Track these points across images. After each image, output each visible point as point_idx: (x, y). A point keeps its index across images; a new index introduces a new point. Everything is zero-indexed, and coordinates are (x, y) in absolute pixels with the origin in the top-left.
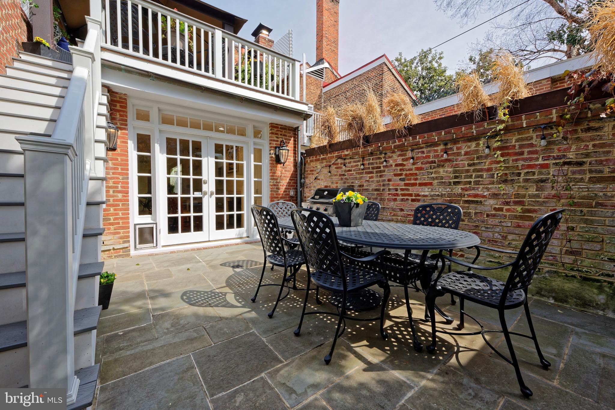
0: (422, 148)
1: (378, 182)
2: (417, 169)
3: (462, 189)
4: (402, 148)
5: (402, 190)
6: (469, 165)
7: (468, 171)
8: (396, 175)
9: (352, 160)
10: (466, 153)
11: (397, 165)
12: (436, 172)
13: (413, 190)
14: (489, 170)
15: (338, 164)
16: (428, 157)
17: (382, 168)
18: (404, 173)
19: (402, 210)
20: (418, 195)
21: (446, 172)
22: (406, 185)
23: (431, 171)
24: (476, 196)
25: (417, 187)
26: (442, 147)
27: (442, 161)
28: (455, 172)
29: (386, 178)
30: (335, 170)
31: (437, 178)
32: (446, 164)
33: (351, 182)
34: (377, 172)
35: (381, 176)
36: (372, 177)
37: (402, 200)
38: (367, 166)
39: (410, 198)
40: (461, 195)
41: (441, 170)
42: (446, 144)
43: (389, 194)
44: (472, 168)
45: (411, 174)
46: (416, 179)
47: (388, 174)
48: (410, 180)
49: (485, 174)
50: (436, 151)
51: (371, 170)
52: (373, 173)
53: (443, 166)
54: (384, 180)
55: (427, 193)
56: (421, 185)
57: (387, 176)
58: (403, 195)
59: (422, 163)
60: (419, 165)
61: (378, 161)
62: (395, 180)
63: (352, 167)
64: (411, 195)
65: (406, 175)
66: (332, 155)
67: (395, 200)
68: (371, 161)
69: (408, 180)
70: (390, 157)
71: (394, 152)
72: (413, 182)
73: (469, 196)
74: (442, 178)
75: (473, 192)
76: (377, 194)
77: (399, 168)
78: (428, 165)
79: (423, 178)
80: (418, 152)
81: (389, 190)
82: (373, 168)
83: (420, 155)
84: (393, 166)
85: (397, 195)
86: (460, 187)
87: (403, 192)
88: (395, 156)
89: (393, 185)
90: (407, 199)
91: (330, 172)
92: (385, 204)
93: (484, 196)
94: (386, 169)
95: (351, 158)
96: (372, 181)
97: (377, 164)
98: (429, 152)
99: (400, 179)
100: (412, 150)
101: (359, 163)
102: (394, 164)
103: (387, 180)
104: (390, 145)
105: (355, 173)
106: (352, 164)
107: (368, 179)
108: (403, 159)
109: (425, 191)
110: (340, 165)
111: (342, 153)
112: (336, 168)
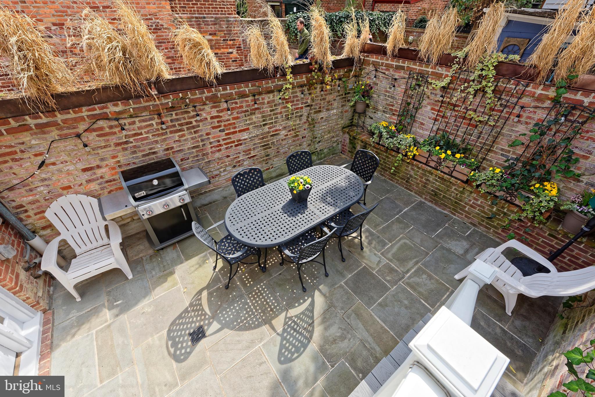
0: (235, 99)
1: (192, 139)
2: (234, 118)
3: (269, 128)
4: (214, 100)
5: (224, 140)
6: (271, 111)
7: (270, 115)
8: (214, 128)
9: (137, 120)
10: (268, 103)
11: (212, 118)
12: (250, 119)
13: (234, 137)
14: (281, 113)
15: (102, 129)
16: (241, 107)
17: (194, 123)
18: (223, 124)
19: (228, 156)
20: (240, 140)
21: (256, 118)
22: (227, 134)
23: (246, 118)
24: (276, 130)
25: (238, 134)
26: (250, 98)
27: (253, 110)
28: (263, 117)
29: (204, 133)
30: (97, 138)
31: (251, 124)
32: (257, 111)
33: (147, 150)
34: (188, 129)
35: (195, 132)
36: (183, 135)
37: (227, 148)
38: (170, 124)
39: (233, 145)
40: (269, 132)
41: (253, 117)
42: (254, 96)
43: (212, 147)
44: (272, 113)
45: (230, 124)
46: (235, 128)
47: (204, 128)
48: (230, 129)
49: (279, 116)
50: (247, 101)
51: (178, 128)
52: (184, 131)
53: (254, 113)
54: (202, 136)
55: (246, 137)
56: (240, 131)
57: (204, 131)
58: (226, 144)
59: (237, 113)
60: (235, 115)
61: (186, 116)
62: (214, 133)
63: (139, 128)
64: (234, 142)
65: (225, 126)
66: (80, 114)
67: (220, 150)
68: (174, 117)
69: (227, 130)
70: (201, 110)
71: (205, 104)
72: (232, 130)
73: (273, 132)
74: (255, 123)
75: (274, 129)
76: (197, 151)
77: (216, 120)
78: (243, 114)
79: (240, 125)
80: (232, 103)
81: (211, 143)
82: (180, 125)
83: (234, 105)
84: (209, 119)
85: (220, 145)
86: (267, 127)
87: (225, 142)
88: (207, 108)
89: (213, 138)
90: (232, 146)
91: (85, 146)
92: (210, 157)
93: (280, 130)
94: (201, 124)
95: (131, 116)
96: (185, 140)
97: (185, 119)
98: (242, 102)
99: (220, 131)
100: (226, 102)
101: (154, 122)
102: (209, 117)
103: (205, 135)
104: (198, 96)
105: (150, 135)
106: (138, 124)
107: (177, 138)
108: (217, 111)
109: (245, 136)
110: (107, 130)
111: (105, 110)
112: (98, 136)
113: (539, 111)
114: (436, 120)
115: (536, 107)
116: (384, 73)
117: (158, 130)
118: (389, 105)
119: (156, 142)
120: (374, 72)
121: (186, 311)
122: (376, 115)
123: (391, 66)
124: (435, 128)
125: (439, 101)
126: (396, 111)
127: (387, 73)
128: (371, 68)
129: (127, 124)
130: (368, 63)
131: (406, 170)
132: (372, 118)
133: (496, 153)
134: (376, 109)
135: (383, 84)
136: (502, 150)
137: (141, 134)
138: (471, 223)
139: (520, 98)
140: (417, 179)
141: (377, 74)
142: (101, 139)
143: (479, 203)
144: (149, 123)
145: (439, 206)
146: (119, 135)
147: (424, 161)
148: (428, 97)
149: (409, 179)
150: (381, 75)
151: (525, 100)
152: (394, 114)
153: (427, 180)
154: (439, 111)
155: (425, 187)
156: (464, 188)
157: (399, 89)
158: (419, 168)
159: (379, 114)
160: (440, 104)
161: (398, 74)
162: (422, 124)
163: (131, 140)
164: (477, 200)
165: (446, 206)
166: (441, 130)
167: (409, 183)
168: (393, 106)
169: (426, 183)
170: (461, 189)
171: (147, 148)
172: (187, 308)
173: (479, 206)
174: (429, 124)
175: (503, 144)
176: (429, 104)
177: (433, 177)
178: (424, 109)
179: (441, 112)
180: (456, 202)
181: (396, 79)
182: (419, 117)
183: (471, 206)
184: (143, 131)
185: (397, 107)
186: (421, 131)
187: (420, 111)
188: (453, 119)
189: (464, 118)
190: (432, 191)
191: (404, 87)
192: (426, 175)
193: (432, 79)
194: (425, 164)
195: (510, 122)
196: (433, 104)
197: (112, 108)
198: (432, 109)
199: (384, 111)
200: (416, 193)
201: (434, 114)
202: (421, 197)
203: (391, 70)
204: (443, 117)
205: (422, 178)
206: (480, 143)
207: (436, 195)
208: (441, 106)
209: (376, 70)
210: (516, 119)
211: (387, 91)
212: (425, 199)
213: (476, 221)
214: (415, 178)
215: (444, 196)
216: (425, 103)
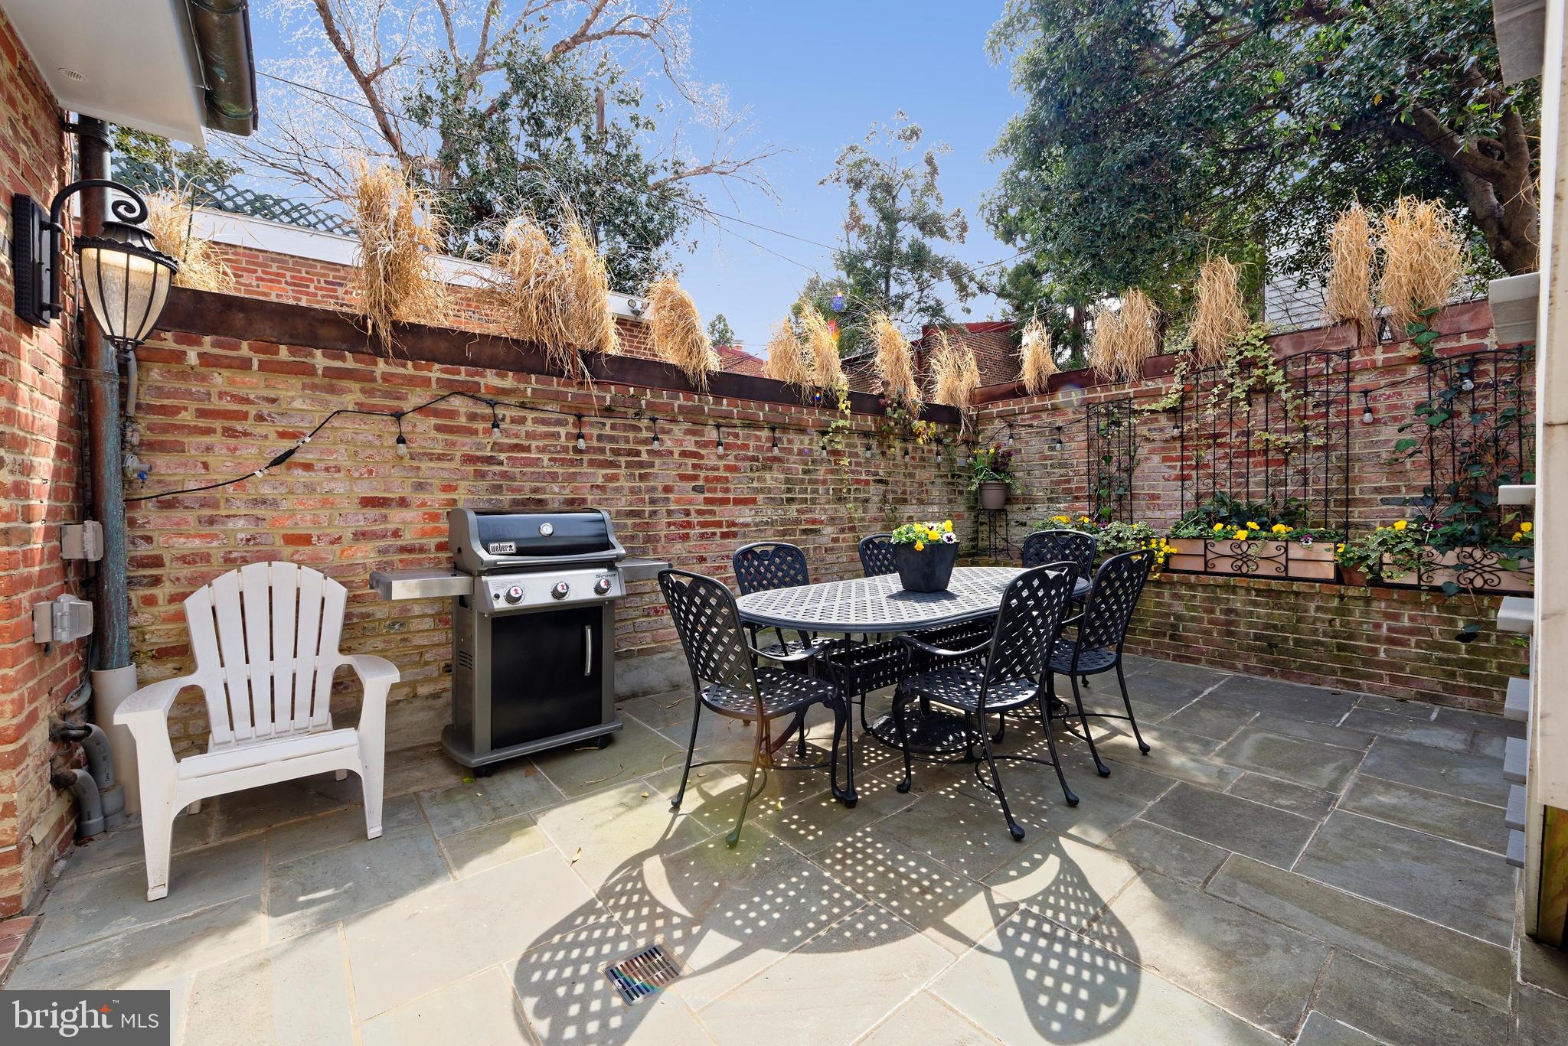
0: (734, 427)
1: (632, 491)
2: (728, 468)
3: (798, 511)
4: (695, 419)
5: (699, 512)
6: (805, 472)
7: (802, 481)
8: (683, 478)
9: (531, 415)
10: (800, 452)
11: (683, 454)
12: (760, 479)
13: (724, 513)
14: (825, 482)
15: (452, 414)
16: (745, 447)
17: (644, 457)
18: (702, 474)
19: (702, 559)
20: (734, 524)
21: (773, 479)
22: (708, 501)
23: (751, 475)
24: (814, 521)
25: (730, 507)
26: (765, 434)
27: (768, 459)
28: (788, 481)
29: (659, 484)
30: (433, 433)
31: (761, 490)
32: (776, 466)
34: (629, 465)
35: (642, 477)
36: (614, 478)
37: (703, 536)
38: (595, 444)
39: (718, 531)
40: (798, 522)
41: (768, 476)
42: (773, 429)
43: (669, 524)
44: (807, 477)
45: (717, 479)
46: (726, 491)
47: (664, 473)
48: (714, 490)
49: (821, 488)
50: (758, 438)
51: (608, 456)
52: (619, 467)
53: (770, 468)
54: (653, 489)
55: (748, 520)
56: (738, 502)
57: (660, 479)
58: (702, 525)
59: (736, 457)
60: (731, 461)
61: (631, 435)
62: (682, 491)
63: (530, 435)
64: (719, 524)
65: (706, 479)
66: (425, 373)
67: (685, 537)
68: (607, 431)
69: (710, 490)
70: (664, 431)
71: (674, 421)
72: (720, 495)
73: (807, 522)
74: (770, 491)
75: (809, 516)
76: (635, 525)
77: (690, 461)
78: (748, 464)
79: (739, 487)
80: (729, 434)
81: (669, 513)
82: (616, 452)
83: (731, 440)
84: (676, 455)
85: (689, 525)
86: (795, 506)
87: (701, 519)
88: (678, 430)
89: (678, 501)
90: (714, 534)
91: (401, 440)
92: (660, 549)
93: (822, 522)
94: (657, 461)
95: (523, 406)
96: (617, 490)
97: (628, 442)
98: (747, 437)
99: (694, 489)
100: (718, 426)
101: (562, 431)
102: (676, 452)
103: (660, 489)
104: (665, 400)
105: (545, 458)
106: (529, 426)
107: (600, 481)
108: (696, 443)
109: (745, 515)
110: (463, 421)
111: (477, 379)
112: (439, 428)
113: (1406, 390)
114: (1183, 478)
115: (1394, 384)
116: (1031, 426)
117: (565, 449)
118: (1059, 483)
119: (554, 477)
120: (1007, 431)
121: (588, 909)
122: (1033, 514)
123: (1044, 409)
124: (1189, 496)
125: (1174, 438)
126: (1079, 489)
127: (1035, 423)
128: (998, 424)
129: (508, 420)
130: (990, 418)
131: (1158, 604)
132: (1024, 524)
133: (1366, 502)
134: (1029, 502)
135: (1031, 447)
136: (1377, 490)
137: (528, 449)
138: (1422, 696)
139: (1348, 380)
140: (1199, 620)
141: (1015, 431)
142: (441, 436)
143: (1406, 622)
144: (552, 429)
145: (1300, 678)
146: (481, 438)
147: (1198, 565)
148: (1147, 439)
149: (1175, 627)
150: (1023, 431)
151: (1360, 381)
152: (1077, 498)
153: (1230, 611)
154: (1182, 458)
155: (1230, 634)
156: (1342, 597)
157: (1073, 445)
158: (1192, 587)
159: (1041, 509)
160: (1178, 445)
161: (1062, 418)
162: (1154, 497)
163: (502, 456)
164: (1396, 617)
165: (1317, 669)
166: (1205, 495)
167: (1180, 638)
168: (1068, 481)
169: (1229, 623)
170: (1336, 603)
171: (528, 485)
172: (592, 902)
173: (1411, 631)
174: (1171, 492)
175: (1370, 478)
176: (1152, 452)
177: (1242, 595)
178: (1145, 466)
179: (1189, 458)
180: (1341, 648)
181: (1059, 429)
182: (1142, 484)
183: (1391, 641)
184: (534, 444)
185: (1079, 481)
186: (1158, 514)
187: (1137, 473)
188: (1222, 466)
189: (1249, 453)
190: (1257, 637)
191: (1082, 437)
192: (1218, 600)
193: (1140, 404)
194: (1205, 573)
195: (1357, 428)
196: (1163, 449)
197: (491, 379)
198: (1165, 459)
199: (1050, 500)
200: (1212, 663)
201: (1174, 467)
202: (1232, 667)
203: (1044, 415)
204: (1197, 467)
205: (1212, 611)
206: (1317, 492)
207: (1272, 646)
208: (1183, 448)
209: (1010, 426)
210: (1368, 417)
211: (1045, 458)
212: (1247, 669)
213: (1431, 682)
214: (1193, 619)
215: (1297, 642)
216: (1143, 451)
